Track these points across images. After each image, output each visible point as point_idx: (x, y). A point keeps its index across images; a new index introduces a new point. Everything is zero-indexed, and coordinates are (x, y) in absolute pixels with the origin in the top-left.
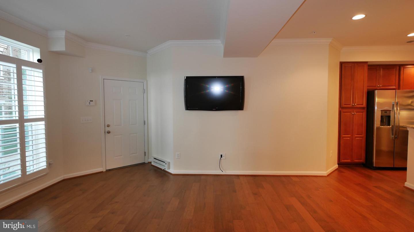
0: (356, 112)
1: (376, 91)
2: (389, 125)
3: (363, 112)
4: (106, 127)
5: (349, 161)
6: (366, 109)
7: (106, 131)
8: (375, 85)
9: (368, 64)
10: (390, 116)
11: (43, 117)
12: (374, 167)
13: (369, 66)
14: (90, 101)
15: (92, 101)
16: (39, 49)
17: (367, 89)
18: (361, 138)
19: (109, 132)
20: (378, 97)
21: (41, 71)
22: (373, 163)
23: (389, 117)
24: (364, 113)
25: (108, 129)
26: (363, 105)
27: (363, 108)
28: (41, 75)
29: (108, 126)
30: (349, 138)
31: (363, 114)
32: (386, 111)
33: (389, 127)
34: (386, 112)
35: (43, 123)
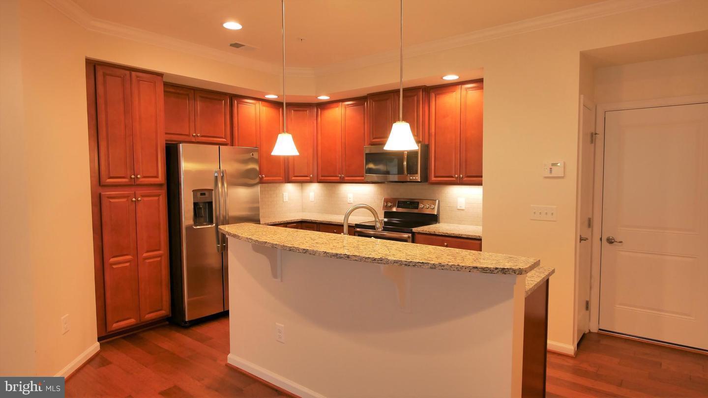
0: (142, 196)
1: (181, 145)
2: (211, 222)
3: (158, 196)
5: (132, 321)
6: (165, 187)
8: (187, 133)
9: (165, 79)
10: (212, 202)
12: (186, 322)
13: (166, 85)
17: (166, 141)
18: (159, 259)
20: (187, 160)
22: (185, 311)
23: (210, 204)
24: (161, 197)
26: (157, 177)
27: (161, 185)
30: (128, 264)
31: (159, 199)
32: (203, 192)
33: (210, 226)
34: (204, 194)
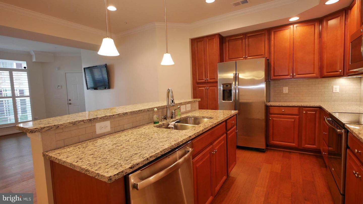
4: (69, 101)
7: (69, 103)
8: (241, 57)
10: (232, 90)
11: (29, 95)
14: (58, 86)
15: (59, 86)
16: (25, 62)
19: (70, 104)
21: (26, 73)
25: (69, 102)
27: (217, 82)
28: (26, 75)
29: (70, 100)
32: (227, 85)
33: (230, 101)
35: (29, 98)
